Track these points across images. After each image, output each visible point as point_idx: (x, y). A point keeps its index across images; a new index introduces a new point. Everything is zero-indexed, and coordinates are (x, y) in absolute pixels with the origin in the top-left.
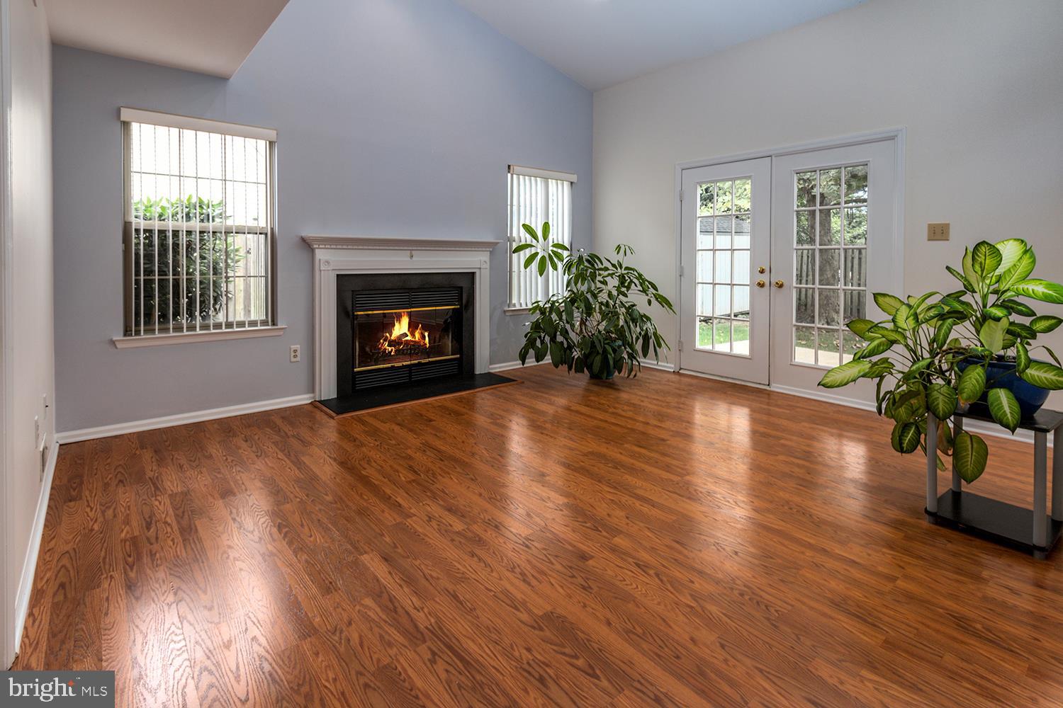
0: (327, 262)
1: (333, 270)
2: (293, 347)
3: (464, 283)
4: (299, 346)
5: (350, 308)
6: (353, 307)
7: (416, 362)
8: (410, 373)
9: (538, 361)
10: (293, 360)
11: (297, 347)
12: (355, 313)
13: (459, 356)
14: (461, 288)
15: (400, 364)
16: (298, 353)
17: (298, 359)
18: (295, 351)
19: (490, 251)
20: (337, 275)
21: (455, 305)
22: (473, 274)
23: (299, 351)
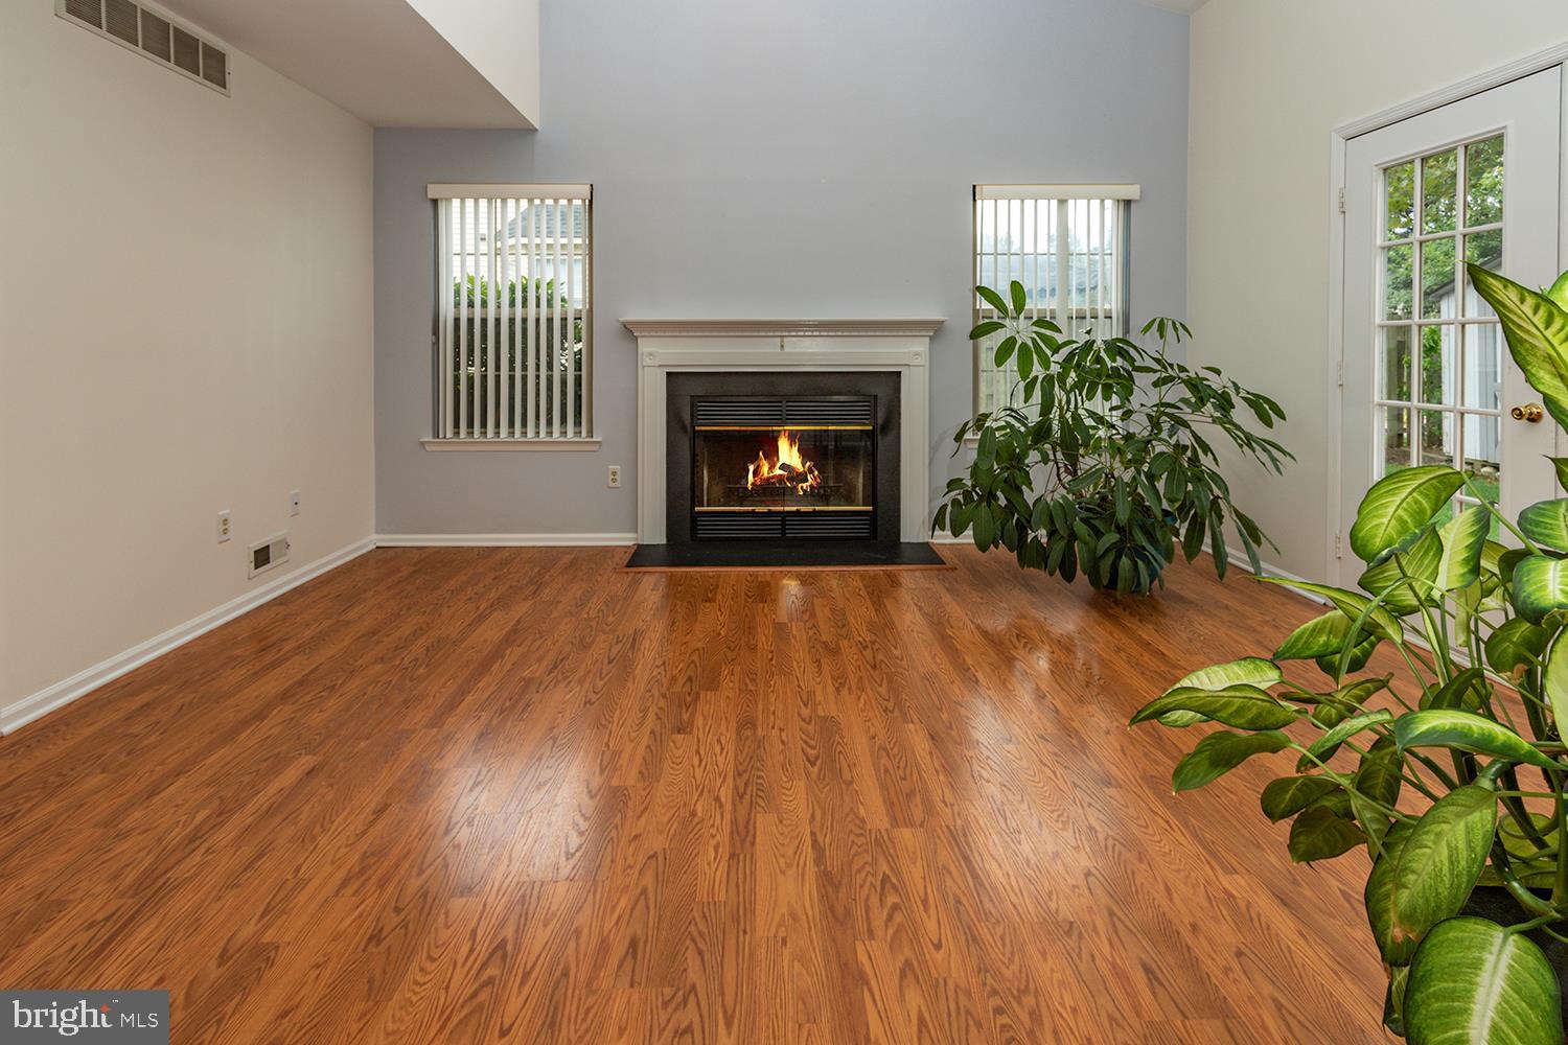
0: (651, 355)
1: (660, 366)
2: (612, 468)
3: (881, 391)
4: (618, 467)
5: (688, 421)
6: (692, 419)
7: (794, 509)
8: (783, 525)
9: (956, 535)
10: (611, 484)
11: (617, 468)
12: (697, 428)
13: (871, 508)
14: (876, 396)
15: (764, 509)
16: (618, 477)
17: (617, 484)
18: (614, 473)
19: (930, 336)
20: (667, 373)
21: (864, 424)
22: (899, 374)
23: (619, 473)
